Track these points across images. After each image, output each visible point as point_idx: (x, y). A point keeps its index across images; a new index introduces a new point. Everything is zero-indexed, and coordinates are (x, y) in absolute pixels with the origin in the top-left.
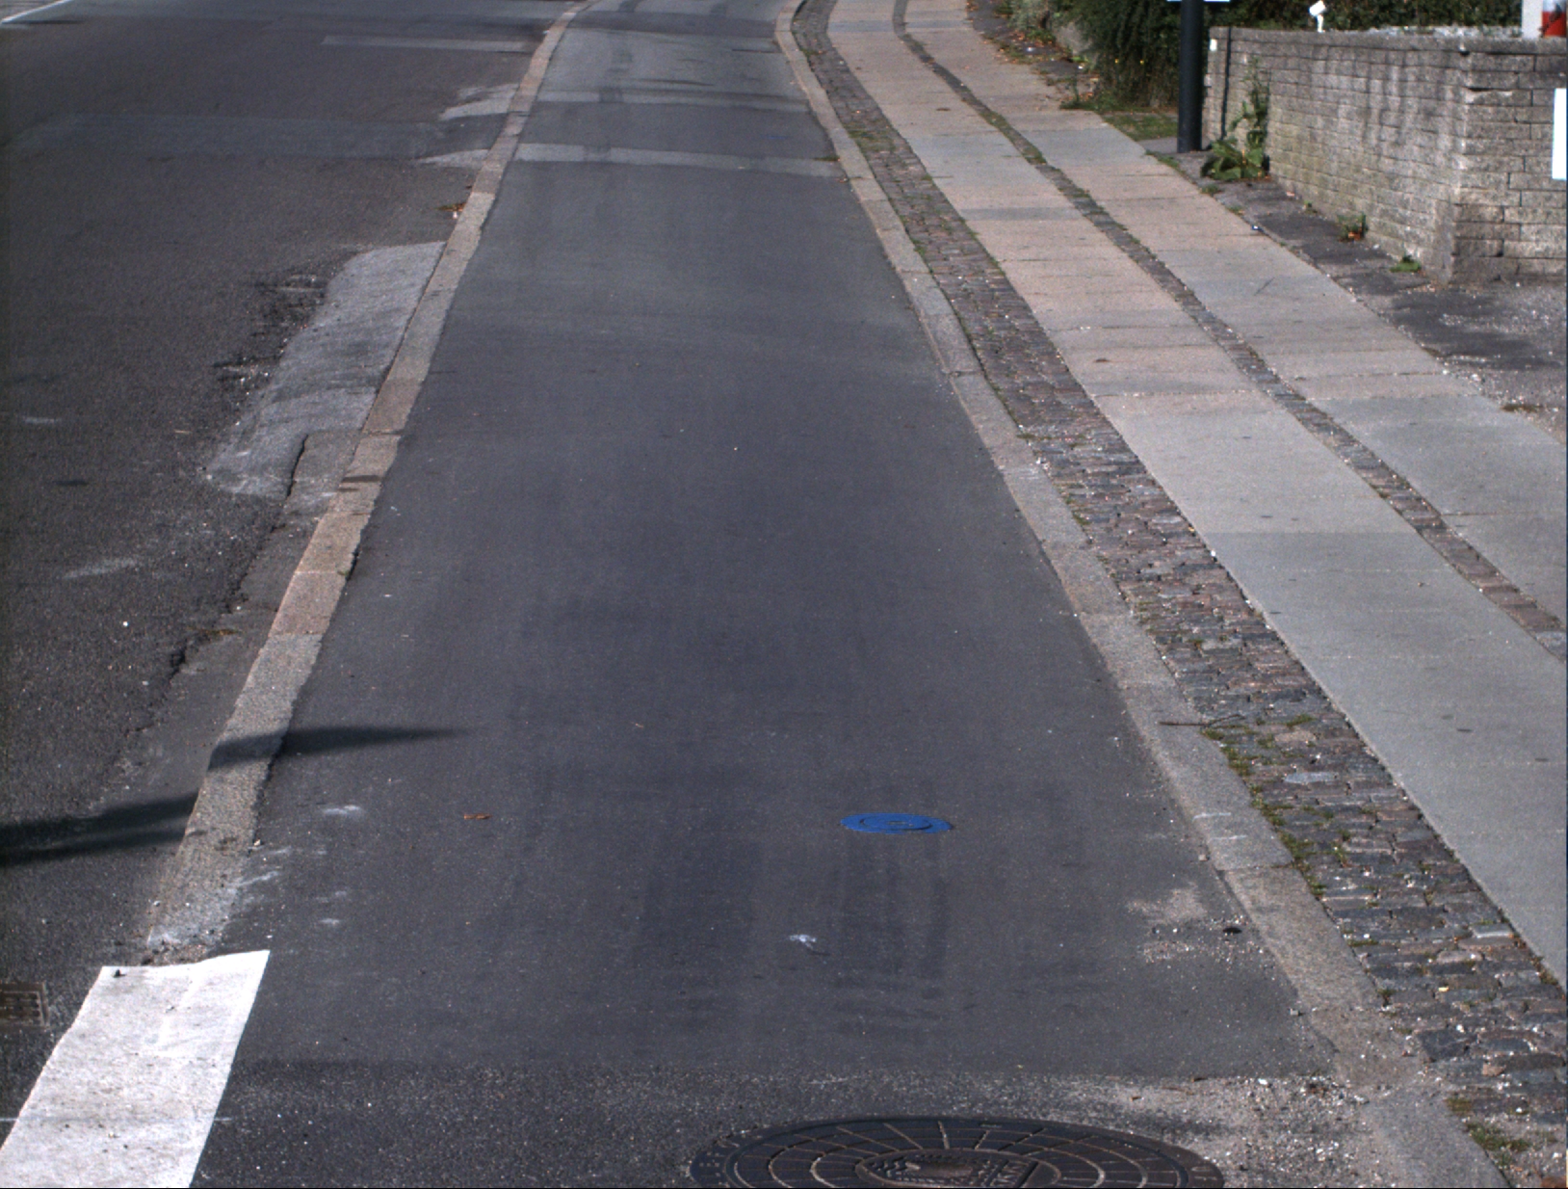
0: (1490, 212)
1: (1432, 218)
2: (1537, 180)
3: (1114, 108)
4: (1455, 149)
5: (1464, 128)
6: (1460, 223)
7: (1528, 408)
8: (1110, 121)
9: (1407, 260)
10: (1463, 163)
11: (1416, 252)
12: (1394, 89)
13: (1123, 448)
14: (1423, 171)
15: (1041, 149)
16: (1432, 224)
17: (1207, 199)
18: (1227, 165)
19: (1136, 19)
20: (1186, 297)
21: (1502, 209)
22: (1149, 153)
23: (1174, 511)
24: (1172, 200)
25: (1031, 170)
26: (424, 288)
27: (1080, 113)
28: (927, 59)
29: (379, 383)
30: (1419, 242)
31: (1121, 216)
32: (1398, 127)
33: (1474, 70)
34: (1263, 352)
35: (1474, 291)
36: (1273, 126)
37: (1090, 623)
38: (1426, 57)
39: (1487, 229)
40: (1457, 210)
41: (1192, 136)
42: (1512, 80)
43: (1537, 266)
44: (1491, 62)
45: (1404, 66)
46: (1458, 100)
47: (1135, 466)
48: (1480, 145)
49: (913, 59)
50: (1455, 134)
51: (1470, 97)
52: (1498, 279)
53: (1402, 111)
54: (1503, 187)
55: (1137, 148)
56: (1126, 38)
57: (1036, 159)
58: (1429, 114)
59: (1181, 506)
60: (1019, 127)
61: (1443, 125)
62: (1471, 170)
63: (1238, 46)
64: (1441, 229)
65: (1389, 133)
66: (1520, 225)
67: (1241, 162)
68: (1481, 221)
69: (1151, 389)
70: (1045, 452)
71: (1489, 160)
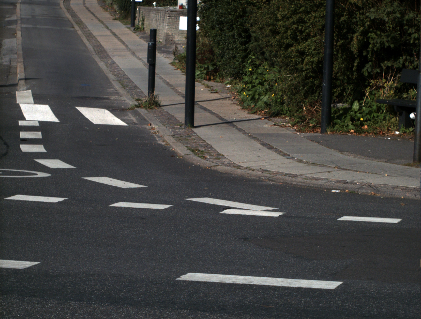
0: (170, 34)
1: (163, 35)
2: (177, 30)
3: (122, 20)
4: (166, 25)
5: (167, 22)
6: (166, 36)
7: (167, 58)
8: (121, 22)
9: (160, 41)
10: (167, 27)
11: (161, 40)
12: (159, 16)
13: (114, 61)
14: (162, 28)
15: (108, 26)
16: (163, 36)
17: (134, 34)
18: (138, 29)
19: (126, 4)
20: (127, 46)
21: (172, 34)
22: (126, 27)
23: (119, 66)
24: (128, 34)
25: (106, 29)
26: (17, 44)
27: (116, 21)
28: (89, 11)
29: (17, 53)
30: (162, 39)
31: (119, 36)
32: (160, 22)
33: (168, 14)
34: (135, 52)
35: (168, 46)
36: (145, 22)
37: (107, 75)
38: (163, 12)
39: (170, 37)
40: (166, 34)
41: (133, 24)
42: (174, 15)
43: (177, 42)
44: (171, 13)
45: (161, 13)
46: (166, 18)
47: (115, 63)
48: (169, 24)
49: (87, 10)
50: (166, 23)
51: (168, 18)
52: (171, 44)
53: (160, 20)
54: (172, 31)
55: (124, 26)
56: (124, 7)
57: (107, 28)
58: (163, 20)
59: (120, 66)
60: (105, 23)
61: (165, 21)
62: (168, 28)
63: (141, 9)
64: (164, 37)
65: (159, 23)
66: (175, 36)
67: (140, 29)
68: (169, 36)
69: (119, 56)
70: (104, 62)
71: (170, 27)
